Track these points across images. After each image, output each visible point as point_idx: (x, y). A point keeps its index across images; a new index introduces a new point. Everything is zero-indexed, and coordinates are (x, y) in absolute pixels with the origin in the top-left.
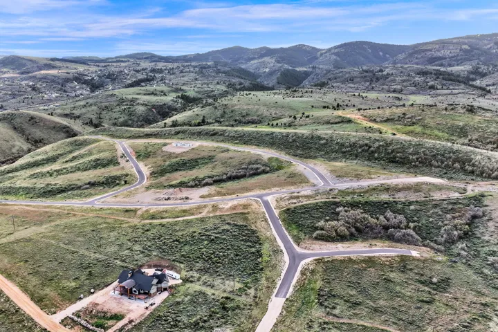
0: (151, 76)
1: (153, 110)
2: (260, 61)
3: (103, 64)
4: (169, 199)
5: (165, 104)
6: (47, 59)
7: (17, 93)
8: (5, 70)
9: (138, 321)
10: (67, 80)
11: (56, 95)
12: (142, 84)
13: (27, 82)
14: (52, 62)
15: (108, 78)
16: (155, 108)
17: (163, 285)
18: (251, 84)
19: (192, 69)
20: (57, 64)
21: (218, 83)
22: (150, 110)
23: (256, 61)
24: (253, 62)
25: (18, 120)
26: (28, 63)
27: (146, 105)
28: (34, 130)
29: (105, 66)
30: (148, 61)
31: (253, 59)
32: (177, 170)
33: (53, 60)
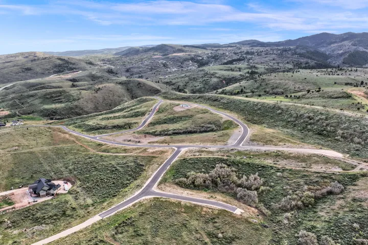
0: (243, 57)
1: (224, 81)
2: (340, 44)
3: (216, 49)
4: (130, 141)
5: (233, 78)
6: (181, 46)
7: (154, 68)
8: (156, 53)
9: (18, 209)
10: (186, 60)
11: (176, 69)
12: (235, 63)
13: (162, 61)
14: (183, 48)
15: (213, 58)
16: (225, 80)
17: (52, 191)
18: (316, 63)
19: (275, 52)
20: (187, 49)
21: (288, 63)
22: (222, 81)
23: (336, 45)
24: (333, 45)
25: (131, 84)
26: (170, 49)
27: (220, 78)
28: (138, 91)
29: (217, 50)
30: (249, 46)
31: (335, 42)
32: (165, 123)
33: (185, 46)
